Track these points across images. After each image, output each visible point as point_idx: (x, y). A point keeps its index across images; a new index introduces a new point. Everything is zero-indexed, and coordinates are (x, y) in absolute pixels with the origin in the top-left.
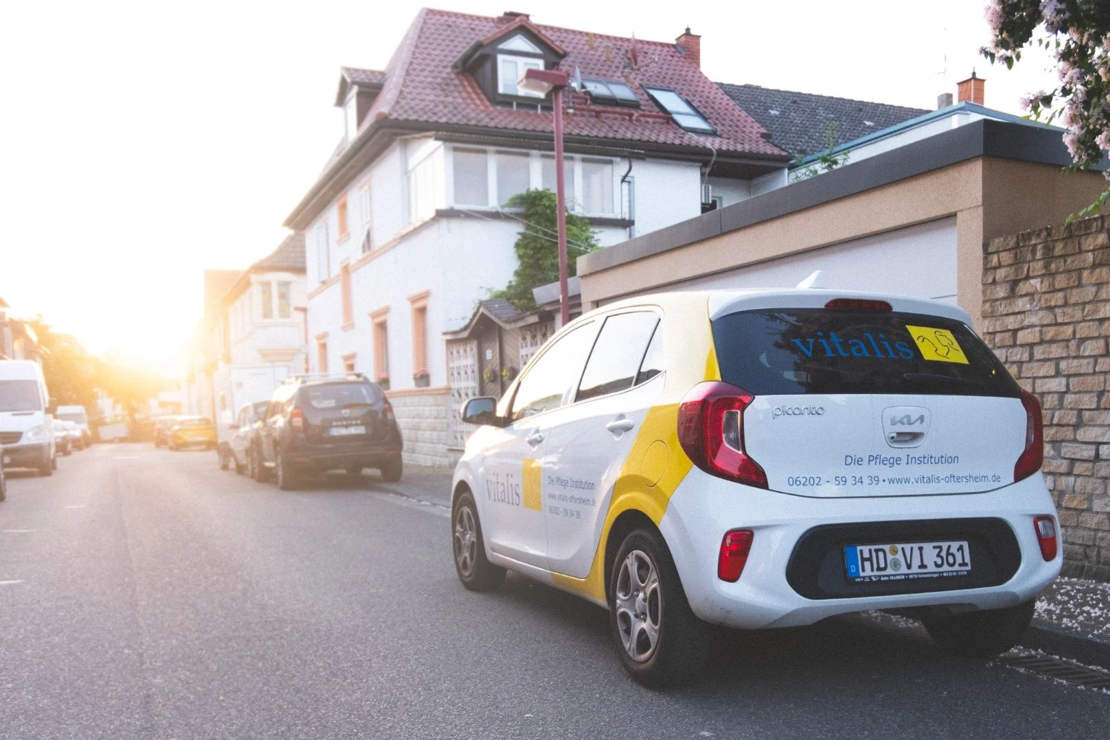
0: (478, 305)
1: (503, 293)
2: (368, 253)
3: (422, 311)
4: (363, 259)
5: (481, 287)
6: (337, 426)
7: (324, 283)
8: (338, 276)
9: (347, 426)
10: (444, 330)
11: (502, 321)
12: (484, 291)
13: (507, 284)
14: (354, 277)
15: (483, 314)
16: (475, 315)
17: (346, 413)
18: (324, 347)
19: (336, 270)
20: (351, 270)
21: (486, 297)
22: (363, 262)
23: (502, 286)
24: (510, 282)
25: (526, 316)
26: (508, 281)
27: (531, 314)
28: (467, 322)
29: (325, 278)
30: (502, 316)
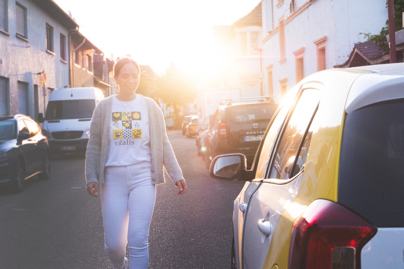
0: (353, 47)
1: (377, 36)
2: (293, 13)
3: (323, 51)
4: (291, 16)
5: (361, 33)
6: (249, 135)
7: (270, 32)
8: (277, 28)
9: (256, 135)
10: (335, 65)
11: (369, 59)
12: (363, 36)
13: (380, 30)
14: (286, 28)
15: (356, 53)
16: (352, 54)
17: (256, 126)
18: (270, 74)
19: (277, 24)
20: (284, 24)
21: (363, 40)
22: (291, 18)
23: (377, 32)
24: (383, 28)
25: (383, 55)
26: (382, 28)
27: (385, 54)
28: (347, 58)
29: (271, 29)
30: (368, 55)
